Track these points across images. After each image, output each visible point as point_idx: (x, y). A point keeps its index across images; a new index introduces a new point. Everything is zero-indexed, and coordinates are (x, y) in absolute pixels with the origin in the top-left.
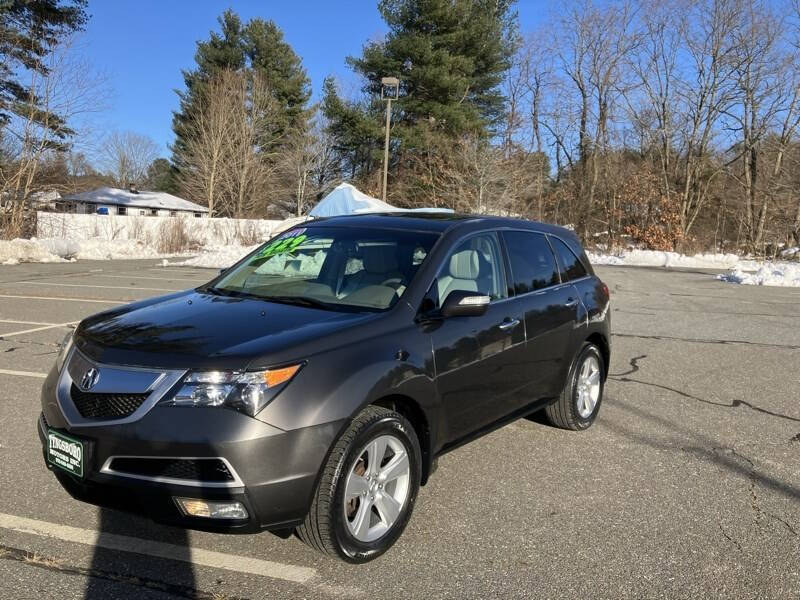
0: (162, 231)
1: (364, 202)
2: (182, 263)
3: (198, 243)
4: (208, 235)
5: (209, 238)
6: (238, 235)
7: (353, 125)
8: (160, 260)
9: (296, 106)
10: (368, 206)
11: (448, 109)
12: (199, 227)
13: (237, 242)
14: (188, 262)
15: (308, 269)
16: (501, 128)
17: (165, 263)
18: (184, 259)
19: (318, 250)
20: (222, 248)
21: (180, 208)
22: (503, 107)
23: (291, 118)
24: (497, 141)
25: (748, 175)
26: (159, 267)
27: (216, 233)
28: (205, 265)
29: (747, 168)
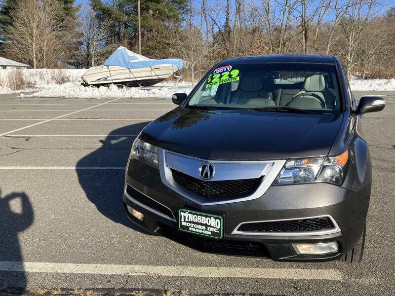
0: (9, 77)
1: (134, 56)
2: (31, 95)
3: (31, 83)
4: (37, 79)
5: (37, 80)
6: (53, 78)
7: (110, 15)
8: (19, 94)
9: (69, 5)
10: (137, 59)
11: (159, 6)
12: (32, 75)
13: (54, 82)
14: (35, 95)
15: (107, 94)
16: (187, 17)
17: (22, 95)
18: (33, 93)
19: (111, 83)
20: (46, 86)
21: (9, 64)
22: (187, 5)
23: (67, 12)
24: (184, 24)
25: (304, 39)
26: (19, 98)
27: (41, 78)
28: (46, 96)
29: (303, 36)
